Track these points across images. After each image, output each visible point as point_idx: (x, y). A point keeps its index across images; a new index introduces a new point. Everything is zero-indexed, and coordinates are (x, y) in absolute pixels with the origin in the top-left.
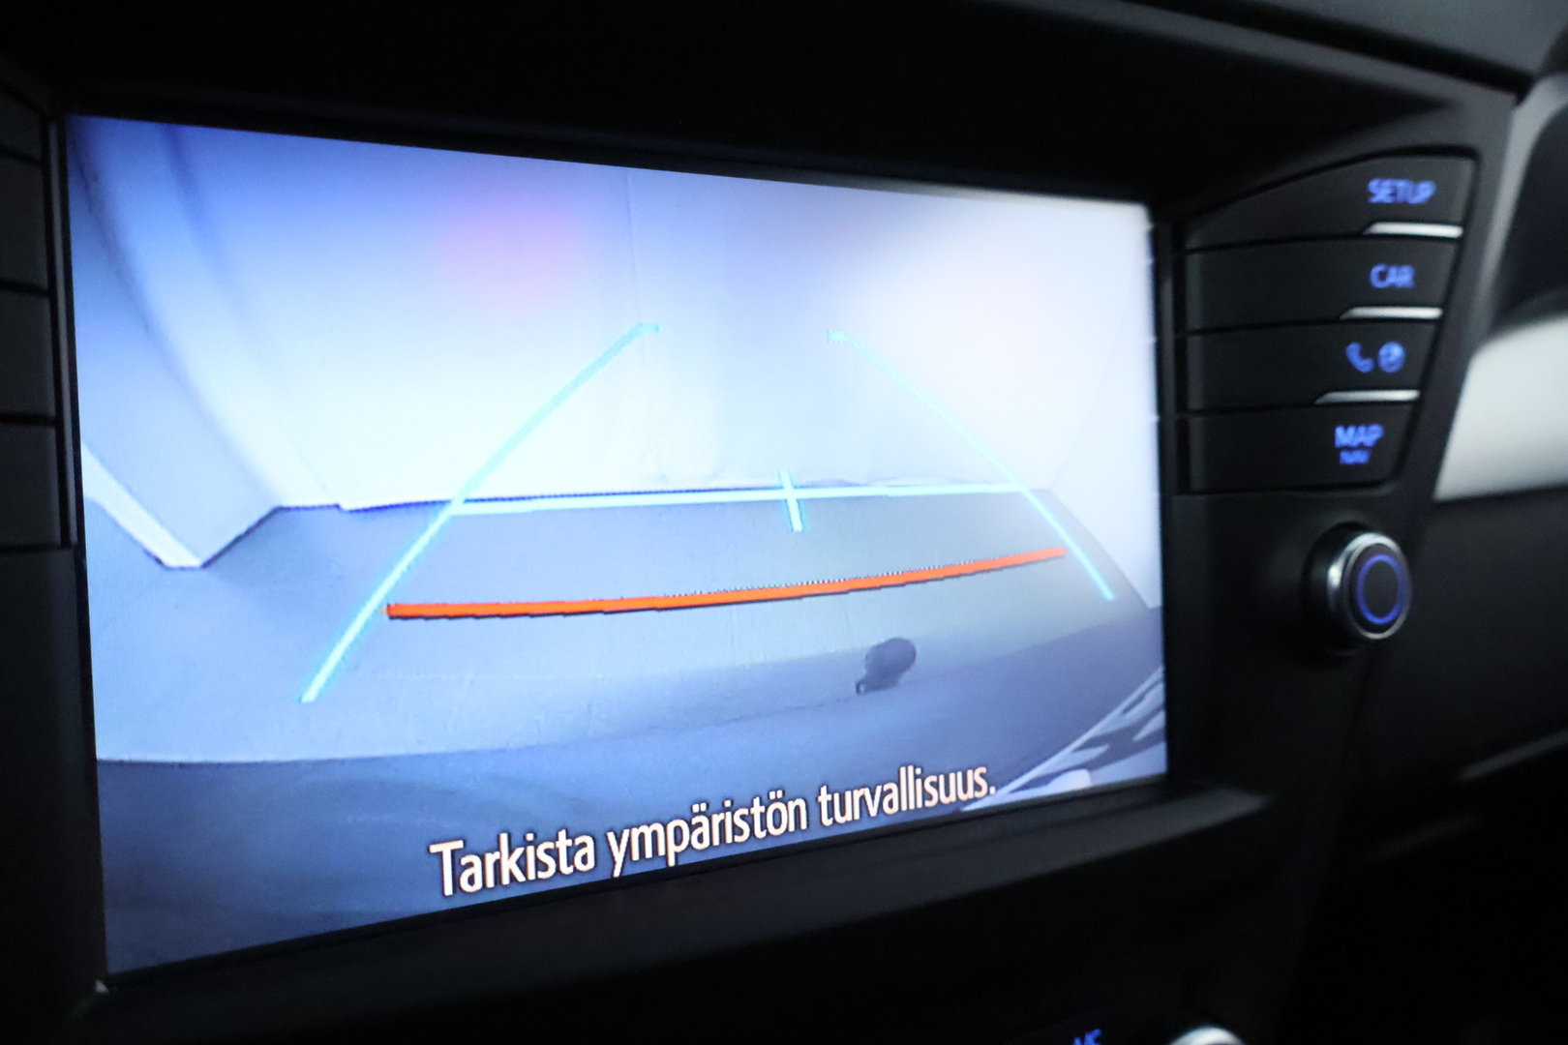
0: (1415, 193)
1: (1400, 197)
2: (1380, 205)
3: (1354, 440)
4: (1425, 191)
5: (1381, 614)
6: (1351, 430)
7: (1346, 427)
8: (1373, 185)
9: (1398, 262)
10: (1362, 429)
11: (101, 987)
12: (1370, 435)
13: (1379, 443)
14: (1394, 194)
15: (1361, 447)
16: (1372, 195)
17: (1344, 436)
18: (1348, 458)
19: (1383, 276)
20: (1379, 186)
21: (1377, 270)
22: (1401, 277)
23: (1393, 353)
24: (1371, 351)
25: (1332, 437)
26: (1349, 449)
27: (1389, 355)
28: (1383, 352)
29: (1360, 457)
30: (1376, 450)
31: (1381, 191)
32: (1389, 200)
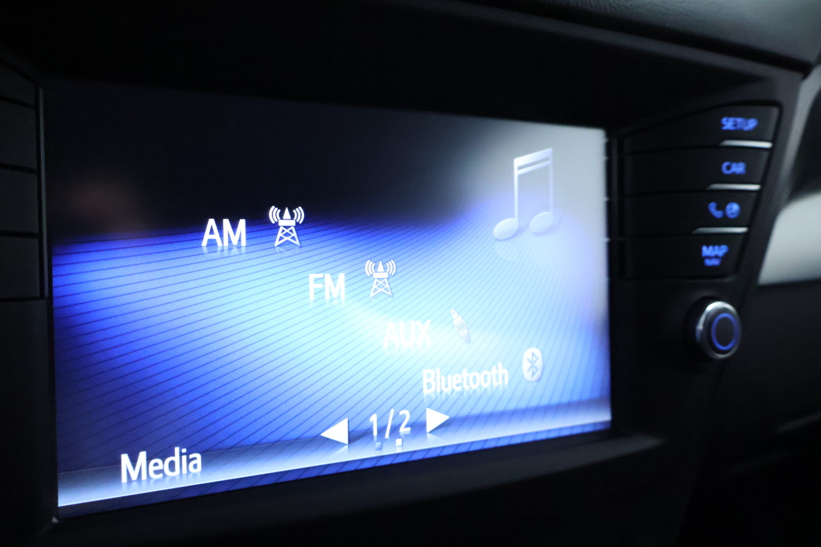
0: (747, 124)
1: (739, 127)
2: (728, 131)
3: (712, 253)
4: (752, 124)
5: (724, 344)
6: (711, 248)
7: (708, 246)
8: (724, 120)
9: (737, 161)
10: (716, 247)
11: (55, 520)
12: (721, 250)
13: (726, 256)
14: (735, 125)
15: (716, 257)
16: (723, 125)
17: (707, 251)
18: (709, 263)
19: (729, 168)
20: (727, 121)
21: (726, 164)
22: (739, 168)
23: (734, 208)
24: (721, 207)
25: (701, 251)
26: (709, 257)
27: (731, 209)
28: (728, 207)
29: (715, 262)
30: (724, 259)
31: (728, 124)
32: (732, 128)
